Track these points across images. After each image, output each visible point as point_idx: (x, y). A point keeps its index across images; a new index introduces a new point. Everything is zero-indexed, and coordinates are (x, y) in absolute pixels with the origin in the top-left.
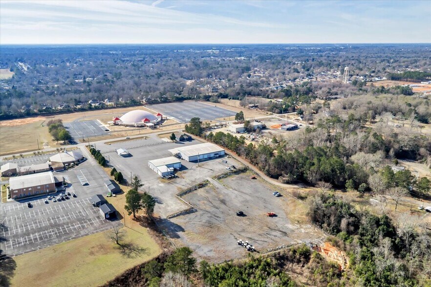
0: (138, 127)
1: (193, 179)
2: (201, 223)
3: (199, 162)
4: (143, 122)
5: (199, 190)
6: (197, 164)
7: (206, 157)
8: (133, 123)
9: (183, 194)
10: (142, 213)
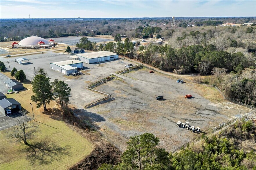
0: (35, 48)
1: (99, 75)
2: (125, 109)
3: (100, 63)
4: (39, 45)
5: (108, 82)
6: (98, 65)
7: (103, 59)
8: (30, 46)
9: (93, 86)
10: (54, 105)
